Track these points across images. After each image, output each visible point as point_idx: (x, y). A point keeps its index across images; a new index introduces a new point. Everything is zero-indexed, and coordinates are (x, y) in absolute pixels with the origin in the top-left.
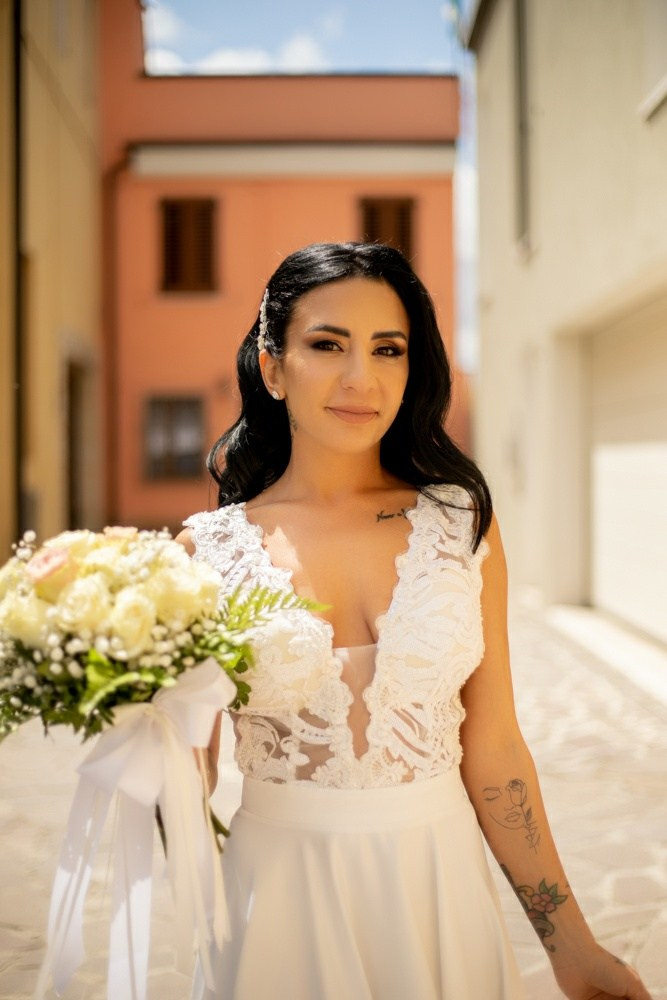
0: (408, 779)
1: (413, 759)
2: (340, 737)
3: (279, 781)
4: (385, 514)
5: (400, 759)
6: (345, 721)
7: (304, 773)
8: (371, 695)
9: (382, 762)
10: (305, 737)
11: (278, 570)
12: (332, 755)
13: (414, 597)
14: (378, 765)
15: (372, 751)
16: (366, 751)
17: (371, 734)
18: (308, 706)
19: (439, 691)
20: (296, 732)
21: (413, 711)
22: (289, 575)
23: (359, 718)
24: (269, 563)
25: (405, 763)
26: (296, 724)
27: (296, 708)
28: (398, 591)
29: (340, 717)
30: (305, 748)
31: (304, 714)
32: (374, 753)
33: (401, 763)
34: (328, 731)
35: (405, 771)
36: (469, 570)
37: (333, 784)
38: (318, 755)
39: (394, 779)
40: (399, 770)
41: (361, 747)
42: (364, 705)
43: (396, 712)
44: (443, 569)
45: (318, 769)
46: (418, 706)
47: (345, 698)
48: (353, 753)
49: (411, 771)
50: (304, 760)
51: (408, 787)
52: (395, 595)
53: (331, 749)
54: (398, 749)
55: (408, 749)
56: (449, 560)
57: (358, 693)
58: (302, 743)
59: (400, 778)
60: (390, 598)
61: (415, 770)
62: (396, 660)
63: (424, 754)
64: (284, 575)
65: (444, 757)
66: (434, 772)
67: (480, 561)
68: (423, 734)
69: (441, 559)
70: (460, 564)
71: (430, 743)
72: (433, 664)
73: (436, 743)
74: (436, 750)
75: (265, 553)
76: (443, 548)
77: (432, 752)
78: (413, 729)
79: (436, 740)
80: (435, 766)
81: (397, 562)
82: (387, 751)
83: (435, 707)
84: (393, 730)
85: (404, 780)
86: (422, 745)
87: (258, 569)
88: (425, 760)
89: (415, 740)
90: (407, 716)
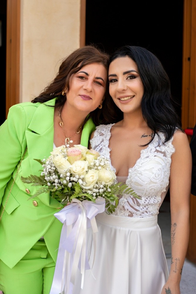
0: (131, 215)
1: (132, 211)
13: (142, 164)
14: (121, 209)
28: (139, 160)
33: (128, 211)
35: (130, 213)
39: (125, 215)
40: (127, 213)
43: (131, 197)
44: (155, 156)
51: (130, 218)
54: (127, 207)
56: (159, 153)
59: (127, 215)
60: (135, 163)
61: (133, 214)
62: (132, 182)
63: (137, 210)
64: (109, 150)
65: (146, 212)
66: (142, 216)
67: (171, 154)
68: (139, 204)
69: (156, 152)
70: (163, 155)
71: (141, 207)
72: (142, 186)
73: (144, 208)
74: (143, 210)
75: (108, 142)
76: (158, 148)
77: (140, 210)
78: (135, 203)
79: (145, 207)
80: (142, 214)
81: (141, 152)
82: (124, 207)
83: (147, 198)
84: (128, 202)
85: (129, 216)
86: (137, 208)
87: (104, 147)
88: (138, 212)
89: (135, 206)
90: (134, 199)
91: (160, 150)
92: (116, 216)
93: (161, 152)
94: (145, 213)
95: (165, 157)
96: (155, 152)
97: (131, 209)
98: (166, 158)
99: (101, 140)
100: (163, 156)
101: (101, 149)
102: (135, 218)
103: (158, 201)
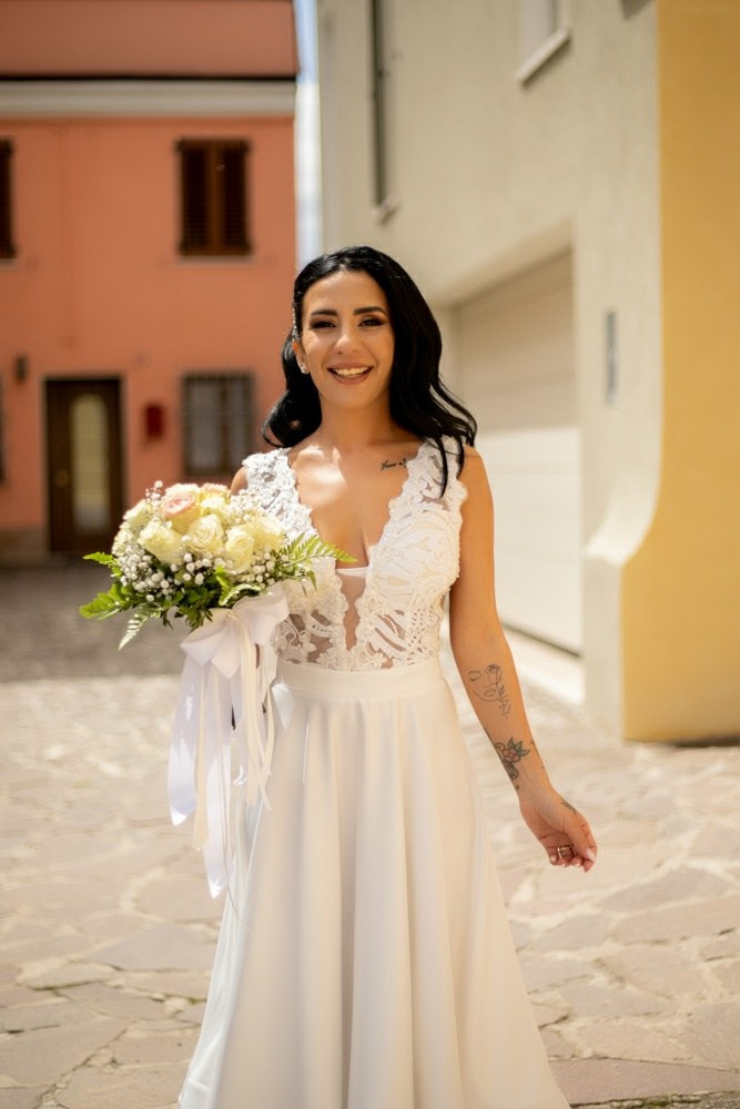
0: (388, 665)
1: (390, 651)
2: (337, 632)
3: (295, 661)
4: (389, 463)
5: (380, 651)
6: (342, 622)
7: (312, 657)
8: (361, 603)
9: (366, 652)
10: (315, 631)
11: (303, 507)
12: (331, 645)
13: (398, 533)
14: (363, 654)
15: (359, 644)
16: (355, 644)
17: (358, 632)
18: (318, 607)
19: (414, 603)
20: (309, 627)
21: (395, 616)
22: (309, 511)
23: (352, 619)
24: (297, 499)
25: (384, 654)
26: (310, 621)
27: (310, 609)
28: (388, 527)
29: (339, 618)
30: (314, 639)
31: (315, 614)
32: (361, 646)
33: (382, 654)
34: (330, 628)
35: (385, 660)
36: (448, 511)
37: (331, 667)
38: (322, 644)
39: (376, 665)
40: (380, 659)
41: (351, 641)
42: (356, 611)
43: (380, 616)
44: (425, 511)
45: (321, 655)
46: (400, 612)
47: (343, 606)
48: (345, 645)
49: (390, 660)
50: (313, 648)
51: (386, 671)
52: (385, 531)
53: (331, 641)
54: (378, 643)
55: (387, 644)
56: (431, 503)
57: (352, 602)
58: (312, 635)
59: (380, 665)
60: (380, 533)
61: (393, 660)
63: (400, 648)
64: (306, 511)
65: (420, 650)
66: (411, 661)
67: (460, 503)
68: (401, 633)
69: (424, 503)
70: (441, 506)
71: (408, 640)
72: (408, 584)
73: (414, 639)
74: (412, 645)
75: (296, 493)
76: (428, 494)
77: (408, 648)
78: (393, 631)
80: (412, 656)
81: (391, 504)
82: (370, 645)
83: (416, 614)
84: (376, 629)
85: (385, 666)
86: (400, 642)
87: (288, 505)
88: (401, 654)
89: (394, 637)
90: (388, 620)
91: (431, 496)
93: (434, 501)
94: (417, 652)
95: (445, 512)
96: (422, 501)
97: (387, 649)
98: (450, 514)
100: (443, 509)
102: (399, 669)
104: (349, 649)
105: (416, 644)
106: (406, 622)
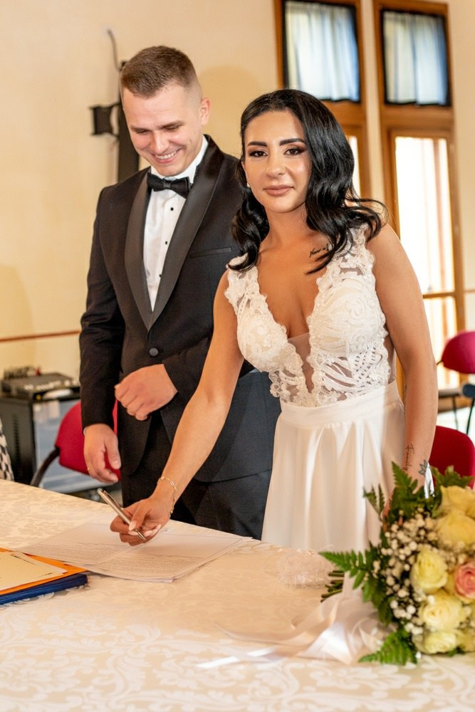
0: (343, 397)
2: (300, 381)
4: (315, 251)
5: (333, 390)
6: (302, 373)
8: (311, 360)
9: (324, 392)
12: (298, 391)
13: (325, 302)
14: (321, 393)
15: (315, 387)
16: (313, 388)
17: (314, 379)
20: (283, 380)
21: (340, 362)
23: (307, 370)
25: (337, 392)
26: (282, 375)
27: (281, 368)
28: (317, 300)
30: (288, 387)
31: (286, 371)
32: (317, 388)
33: (335, 392)
34: (295, 378)
35: (340, 395)
36: (362, 274)
37: (302, 405)
38: (293, 390)
39: (334, 399)
40: (335, 396)
41: (310, 385)
42: (309, 364)
43: (328, 365)
44: (343, 280)
45: (295, 397)
46: (342, 358)
48: (307, 390)
49: (344, 394)
50: (288, 393)
51: (342, 403)
52: (316, 302)
53: (297, 388)
54: (330, 384)
55: (338, 384)
56: (348, 273)
57: (304, 359)
59: (336, 399)
60: (313, 305)
61: (346, 394)
62: (320, 339)
63: (350, 385)
64: (264, 298)
65: (369, 383)
66: (362, 393)
67: (371, 267)
68: (348, 374)
69: (343, 273)
70: (356, 273)
71: (356, 376)
72: (339, 339)
73: (361, 376)
74: (361, 381)
75: (257, 285)
76: (344, 266)
77: (356, 383)
78: (340, 373)
79: (363, 375)
80: (363, 388)
81: (318, 282)
82: (324, 387)
83: (358, 357)
84: (327, 375)
85: (339, 399)
86: (348, 380)
87: (253, 296)
88: (352, 388)
89: (343, 378)
90: (335, 366)
91: (348, 266)
92: (317, 407)
93: (351, 269)
94: (367, 385)
95: (361, 276)
96: (341, 273)
97: (338, 387)
98: (365, 277)
99: (244, 286)
100: (358, 274)
101: (249, 301)
102: (352, 400)
103: (382, 356)
104: (310, 391)
105: (364, 379)
106: (350, 364)
